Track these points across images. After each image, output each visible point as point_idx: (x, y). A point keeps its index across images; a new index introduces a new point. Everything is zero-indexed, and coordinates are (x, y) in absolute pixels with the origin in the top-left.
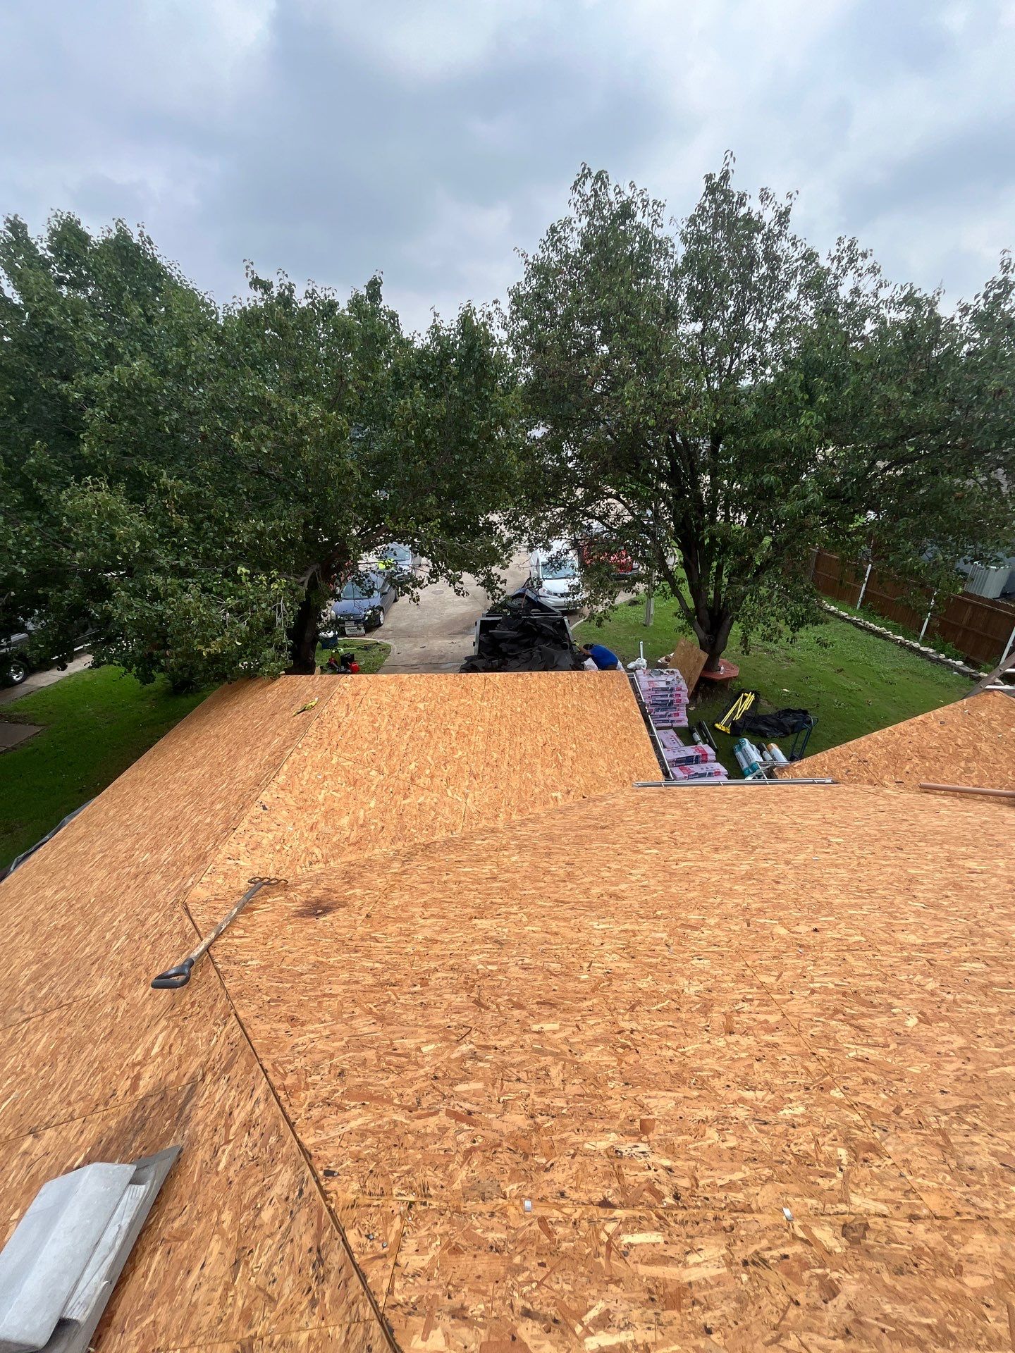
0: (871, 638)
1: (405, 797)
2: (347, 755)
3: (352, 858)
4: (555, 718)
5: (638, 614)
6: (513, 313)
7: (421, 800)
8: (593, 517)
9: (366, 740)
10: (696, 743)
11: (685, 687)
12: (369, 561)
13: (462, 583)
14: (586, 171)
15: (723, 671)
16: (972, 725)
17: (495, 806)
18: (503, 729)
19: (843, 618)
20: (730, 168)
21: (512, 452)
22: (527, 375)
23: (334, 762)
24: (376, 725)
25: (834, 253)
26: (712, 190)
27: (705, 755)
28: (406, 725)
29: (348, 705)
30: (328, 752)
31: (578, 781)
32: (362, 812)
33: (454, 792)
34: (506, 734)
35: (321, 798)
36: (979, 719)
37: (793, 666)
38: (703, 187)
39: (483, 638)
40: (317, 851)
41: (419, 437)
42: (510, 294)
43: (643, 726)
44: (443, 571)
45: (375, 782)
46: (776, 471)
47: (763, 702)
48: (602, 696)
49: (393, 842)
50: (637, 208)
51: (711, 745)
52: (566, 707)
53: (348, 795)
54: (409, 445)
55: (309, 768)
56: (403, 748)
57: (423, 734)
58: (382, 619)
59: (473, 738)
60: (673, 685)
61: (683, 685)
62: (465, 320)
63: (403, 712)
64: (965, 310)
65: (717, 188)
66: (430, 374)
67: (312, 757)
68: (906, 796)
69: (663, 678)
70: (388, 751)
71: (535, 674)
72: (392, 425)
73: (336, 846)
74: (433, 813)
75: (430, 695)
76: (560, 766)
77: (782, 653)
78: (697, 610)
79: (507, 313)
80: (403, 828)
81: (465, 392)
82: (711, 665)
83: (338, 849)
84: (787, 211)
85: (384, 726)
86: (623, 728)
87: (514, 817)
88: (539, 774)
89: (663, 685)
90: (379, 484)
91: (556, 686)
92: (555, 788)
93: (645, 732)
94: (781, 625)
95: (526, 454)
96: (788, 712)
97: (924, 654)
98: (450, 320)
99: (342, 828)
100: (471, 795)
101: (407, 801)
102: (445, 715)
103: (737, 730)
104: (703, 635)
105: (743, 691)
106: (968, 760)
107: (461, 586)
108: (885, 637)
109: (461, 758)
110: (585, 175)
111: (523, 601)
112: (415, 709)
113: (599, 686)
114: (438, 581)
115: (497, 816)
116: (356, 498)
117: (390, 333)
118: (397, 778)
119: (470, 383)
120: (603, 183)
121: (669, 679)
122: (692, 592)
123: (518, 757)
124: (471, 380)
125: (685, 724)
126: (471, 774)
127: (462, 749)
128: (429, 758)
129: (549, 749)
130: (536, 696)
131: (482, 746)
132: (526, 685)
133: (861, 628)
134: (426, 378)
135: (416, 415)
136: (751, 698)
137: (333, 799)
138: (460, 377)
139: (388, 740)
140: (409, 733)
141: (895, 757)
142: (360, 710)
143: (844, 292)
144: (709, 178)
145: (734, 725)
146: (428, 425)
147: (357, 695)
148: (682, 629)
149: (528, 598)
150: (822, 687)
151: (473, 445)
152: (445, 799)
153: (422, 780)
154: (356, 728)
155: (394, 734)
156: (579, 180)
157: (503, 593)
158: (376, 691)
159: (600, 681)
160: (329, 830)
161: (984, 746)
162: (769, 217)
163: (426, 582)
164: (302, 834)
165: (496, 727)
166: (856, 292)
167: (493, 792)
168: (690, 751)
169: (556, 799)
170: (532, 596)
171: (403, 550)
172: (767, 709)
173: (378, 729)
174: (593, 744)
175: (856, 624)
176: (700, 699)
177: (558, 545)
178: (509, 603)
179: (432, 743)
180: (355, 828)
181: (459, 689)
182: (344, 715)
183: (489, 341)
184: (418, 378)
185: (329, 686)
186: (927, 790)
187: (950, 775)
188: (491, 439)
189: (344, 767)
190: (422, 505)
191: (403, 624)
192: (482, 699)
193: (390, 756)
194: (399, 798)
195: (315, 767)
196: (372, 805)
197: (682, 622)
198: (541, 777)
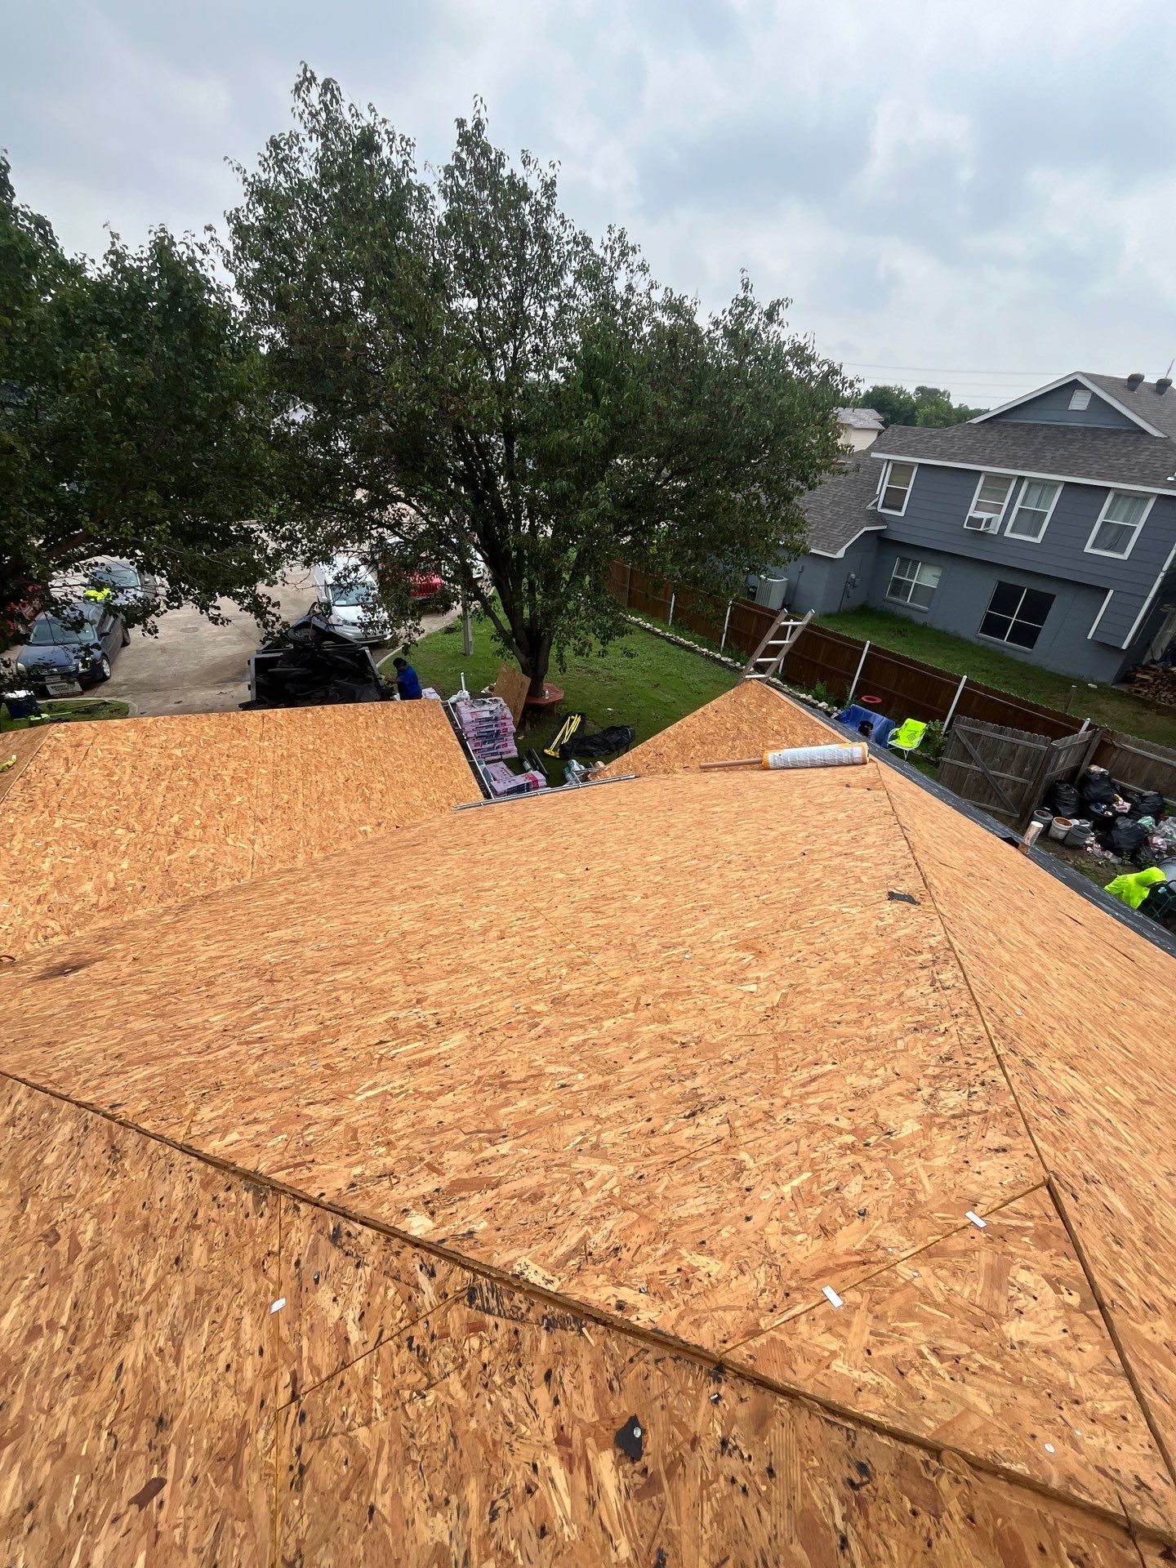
0: (682, 652)
1: (170, 852)
2: (77, 816)
3: (102, 924)
4: (357, 753)
5: (455, 642)
6: (237, 248)
7: (193, 852)
8: (381, 525)
9: (102, 797)
10: (524, 771)
11: (509, 715)
12: (68, 584)
13: (218, 608)
14: (308, 75)
15: (548, 696)
16: (737, 710)
17: (292, 848)
18: (292, 768)
19: (657, 634)
20: (483, 116)
21: (259, 437)
22: (271, 340)
23: (57, 825)
24: (115, 778)
25: (606, 242)
26: (466, 140)
27: (536, 781)
28: (159, 775)
29: (67, 759)
30: (46, 815)
31: (391, 813)
32: (111, 875)
33: (236, 839)
34: (296, 773)
35: (46, 867)
36: (742, 704)
37: (616, 685)
38: (455, 134)
39: (261, 680)
40: (52, 923)
41: (117, 409)
42: (229, 220)
43: (461, 752)
44: (187, 593)
45: (125, 841)
46: (568, 474)
47: (589, 723)
48: (413, 726)
49: (160, 899)
50: (381, 139)
51: (541, 771)
52: (370, 740)
53: (87, 860)
54: (103, 418)
55: (20, 836)
56: (158, 801)
57: (185, 783)
58: (107, 670)
59: (254, 782)
60: (497, 714)
61: (508, 712)
62: (162, 248)
63: (152, 761)
64: (716, 323)
65: (471, 139)
66: (120, 320)
67: (22, 823)
68: (690, 777)
69: (486, 707)
70: (137, 806)
71: (329, 708)
72: (70, 388)
73: (79, 914)
74: (211, 865)
75: (188, 739)
76: (367, 800)
77: (605, 673)
78: (514, 633)
79: (230, 247)
80: (173, 884)
81: (178, 352)
82: (535, 690)
83: (84, 918)
84: (553, 183)
85: (126, 778)
86: (438, 756)
87: (315, 855)
88: (343, 811)
89: (487, 715)
90: (64, 471)
91: (357, 718)
92: (362, 822)
93: (464, 759)
94: (591, 637)
95: (280, 441)
96: (613, 729)
97: (724, 664)
98: (137, 247)
99: (85, 895)
100: (259, 841)
101: (173, 856)
102: (212, 759)
103: (566, 752)
104: (523, 657)
105: (569, 714)
106: (734, 740)
107: (216, 612)
108: (693, 650)
109: (240, 803)
110: (309, 80)
111: (310, 632)
112: (170, 756)
113: (408, 716)
114: (181, 605)
115: (294, 857)
116: (27, 491)
117: (41, 249)
118: (155, 833)
119: (182, 340)
120: (333, 96)
121: (493, 708)
122: (506, 612)
123: (315, 796)
124: (185, 335)
125: (515, 754)
126: (256, 818)
127: (240, 794)
128: (198, 809)
129: (353, 785)
130: (332, 731)
131: (267, 789)
132: (317, 720)
133: (674, 643)
134: (115, 326)
135: (107, 378)
136: (577, 720)
137: (66, 866)
138: (165, 330)
139: (136, 794)
140: (164, 784)
141: (683, 746)
142: (87, 763)
143: (620, 287)
144: (461, 123)
145: (561, 748)
146: (129, 393)
147: (78, 745)
148: (499, 653)
149: (315, 627)
150: (641, 702)
151: (201, 426)
152: (225, 848)
153: (191, 833)
154: (85, 784)
155: (143, 787)
156: (302, 83)
157: (278, 619)
158: (107, 740)
159: (409, 711)
160: (66, 898)
161: (745, 727)
162: (534, 185)
163: (163, 607)
164: (25, 910)
165: (284, 767)
166: (630, 288)
167: (287, 834)
168: (521, 780)
169: (365, 832)
170: (322, 625)
171: (120, 566)
172: (593, 729)
173: (118, 783)
174: (405, 775)
175: (668, 640)
176: (528, 727)
177: (341, 561)
178: (291, 634)
179: (199, 792)
180: (104, 892)
181: (228, 730)
182: (62, 770)
183: (202, 284)
184: (100, 324)
185: (31, 741)
186: (705, 769)
187: (722, 755)
188: (226, 417)
189: (75, 831)
190: (138, 502)
191: (142, 676)
192: (261, 738)
193: (141, 811)
194: (162, 854)
195: (29, 834)
196: (125, 865)
197: (499, 645)
198: (345, 813)
